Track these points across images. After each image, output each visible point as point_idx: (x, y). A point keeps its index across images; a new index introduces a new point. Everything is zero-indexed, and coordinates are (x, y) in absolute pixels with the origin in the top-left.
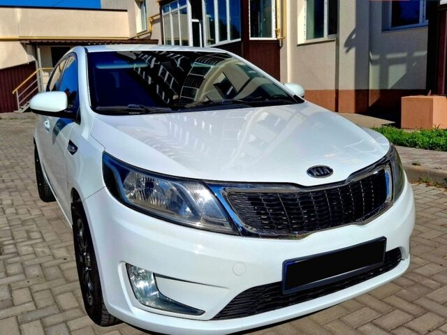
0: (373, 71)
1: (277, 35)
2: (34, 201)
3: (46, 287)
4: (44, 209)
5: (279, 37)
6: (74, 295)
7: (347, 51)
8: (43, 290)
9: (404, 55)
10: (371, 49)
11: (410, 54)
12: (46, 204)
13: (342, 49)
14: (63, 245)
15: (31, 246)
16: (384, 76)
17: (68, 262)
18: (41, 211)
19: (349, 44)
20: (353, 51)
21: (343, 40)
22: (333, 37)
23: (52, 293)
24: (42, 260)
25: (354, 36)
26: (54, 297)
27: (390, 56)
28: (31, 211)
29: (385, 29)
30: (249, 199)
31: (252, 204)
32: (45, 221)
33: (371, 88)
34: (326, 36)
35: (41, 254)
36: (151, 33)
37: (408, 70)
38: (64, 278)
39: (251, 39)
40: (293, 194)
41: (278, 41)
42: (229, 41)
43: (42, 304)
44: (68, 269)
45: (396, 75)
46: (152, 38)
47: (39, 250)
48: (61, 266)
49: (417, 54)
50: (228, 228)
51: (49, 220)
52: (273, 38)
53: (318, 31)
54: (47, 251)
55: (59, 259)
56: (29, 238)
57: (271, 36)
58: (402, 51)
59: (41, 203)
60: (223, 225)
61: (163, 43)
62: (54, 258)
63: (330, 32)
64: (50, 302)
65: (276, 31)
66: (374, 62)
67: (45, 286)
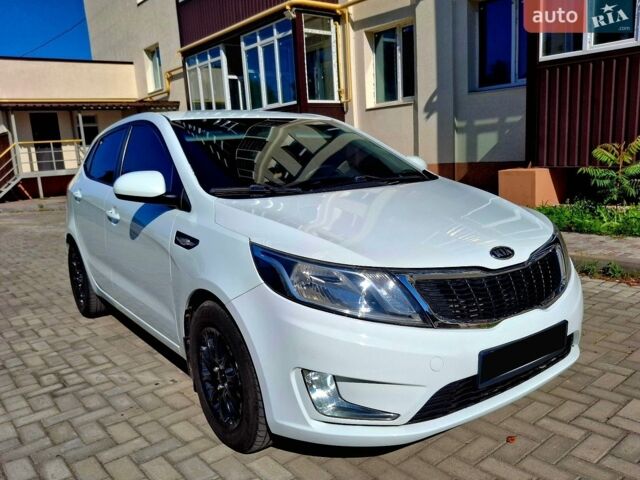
0: (459, 141)
1: (340, 98)
2: (73, 318)
3: (149, 419)
4: (92, 327)
5: (343, 100)
6: (192, 423)
7: (428, 117)
8: (146, 423)
9: (494, 121)
10: (456, 114)
11: (502, 119)
12: (91, 320)
13: (422, 115)
14: (145, 368)
15: (102, 372)
16: (471, 146)
17: (162, 387)
18: (90, 330)
19: (430, 108)
20: (434, 117)
21: (422, 104)
22: (409, 99)
23: (160, 424)
24: (127, 388)
25: (435, 99)
26: (167, 428)
27: (478, 123)
28: (76, 330)
29: (472, 91)
30: (438, 287)
31: (442, 292)
32: (104, 342)
33: (457, 161)
34: (400, 99)
35: (120, 381)
36: (168, 92)
37: (500, 138)
38: (167, 405)
39: (310, 101)
40: (480, 279)
41: (341, 104)
42: (280, 104)
43: (155, 438)
44: (167, 395)
45: (486, 145)
46: (171, 99)
47: (116, 376)
48: (155, 392)
49: (510, 120)
50: (418, 319)
51: (107, 340)
52: (336, 100)
53: (390, 93)
54: (126, 376)
55: (149, 384)
56: (93, 364)
57: (333, 99)
58: (493, 116)
59: (85, 320)
60: (410, 317)
61: (189, 109)
62: (142, 384)
63: (406, 94)
64: (165, 435)
65: (340, 93)
66: (459, 130)
67: (147, 417)
